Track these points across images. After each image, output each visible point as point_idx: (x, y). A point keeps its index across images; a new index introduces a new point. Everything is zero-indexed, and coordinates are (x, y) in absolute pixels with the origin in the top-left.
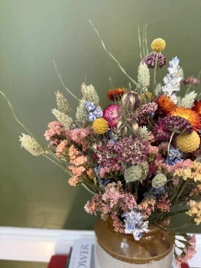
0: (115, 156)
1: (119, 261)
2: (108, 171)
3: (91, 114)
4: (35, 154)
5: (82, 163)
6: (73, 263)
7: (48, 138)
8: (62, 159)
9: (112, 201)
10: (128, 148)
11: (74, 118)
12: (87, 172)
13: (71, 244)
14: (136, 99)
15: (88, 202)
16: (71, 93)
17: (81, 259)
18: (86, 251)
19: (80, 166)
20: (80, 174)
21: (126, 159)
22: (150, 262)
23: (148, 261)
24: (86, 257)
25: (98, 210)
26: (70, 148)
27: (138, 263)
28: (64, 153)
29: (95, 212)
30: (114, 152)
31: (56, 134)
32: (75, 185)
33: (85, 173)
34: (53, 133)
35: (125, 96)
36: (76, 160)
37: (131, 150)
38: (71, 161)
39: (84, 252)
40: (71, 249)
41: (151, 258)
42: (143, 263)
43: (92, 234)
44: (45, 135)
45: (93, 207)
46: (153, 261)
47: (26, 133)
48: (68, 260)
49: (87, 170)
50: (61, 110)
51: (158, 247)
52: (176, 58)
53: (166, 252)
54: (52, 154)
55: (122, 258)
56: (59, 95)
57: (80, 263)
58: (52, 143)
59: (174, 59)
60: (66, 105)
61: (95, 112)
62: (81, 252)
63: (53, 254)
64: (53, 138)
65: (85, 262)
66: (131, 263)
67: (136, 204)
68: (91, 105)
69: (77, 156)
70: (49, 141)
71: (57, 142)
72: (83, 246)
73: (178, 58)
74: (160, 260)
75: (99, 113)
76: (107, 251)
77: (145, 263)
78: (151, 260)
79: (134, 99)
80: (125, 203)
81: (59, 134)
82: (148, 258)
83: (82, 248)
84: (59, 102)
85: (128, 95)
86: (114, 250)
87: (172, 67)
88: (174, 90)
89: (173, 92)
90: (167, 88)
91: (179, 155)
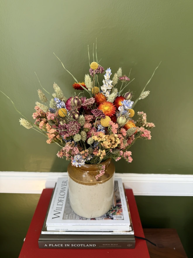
0: (66, 130)
1: (79, 184)
2: (68, 136)
3: (58, 104)
4: (28, 128)
5: (53, 132)
6: (57, 191)
7: (34, 118)
8: (43, 130)
9: (67, 150)
10: (71, 127)
11: (49, 106)
12: (57, 136)
13: (56, 181)
14: (78, 101)
15: (59, 152)
16: (46, 91)
17: (62, 189)
18: (65, 184)
19: (53, 133)
20: (52, 138)
21: (70, 132)
22: (97, 184)
23: (95, 184)
24: (65, 188)
25: (64, 156)
26: (47, 124)
27: (90, 185)
28: (44, 127)
29: (62, 157)
30: (66, 128)
31: (39, 116)
32: (50, 143)
33: (55, 137)
34: (37, 115)
35: (73, 99)
36: (50, 130)
37: (72, 128)
38: (48, 131)
39: (64, 185)
40: (56, 183)
41: (97, 182)
42: (92, 185)
43: (67, 174)
44: (32, 116)
45: (61, 154)
47: (23, 118)
48: (54, 190)
49: (56, 135)
50: (41, 103)
52: (109, 68)
53: (106, 179)
54: (37, 127)
55: (81, 182)
56: (39, 92)
57: (61, 191)
58: (37, 120)
60: (44, 98)
61: (60, 104)
62: (62, 185)
63: (44, 188)
64: (37, 118)
65: (65, 190)
66: (86, 185)
67: (79, 151)
68: (57, 100)
69: (51, 129)
70: (35, 120)
71: (40, 120)
72: (63, 181)
73: (110, 69)
75: (63, 104)
76: (73, 179)
77: (93, 185)
79: (77, 101)
80: (74, 151)
81: (41, 115)
82: (95, 182)
83: (63, 183)
84: (40, 96)
85: (74, 99)
87: (106, 75)
88: (108, 88)
89: (107, 90)
90: (104, 87)
91: (102, 128)
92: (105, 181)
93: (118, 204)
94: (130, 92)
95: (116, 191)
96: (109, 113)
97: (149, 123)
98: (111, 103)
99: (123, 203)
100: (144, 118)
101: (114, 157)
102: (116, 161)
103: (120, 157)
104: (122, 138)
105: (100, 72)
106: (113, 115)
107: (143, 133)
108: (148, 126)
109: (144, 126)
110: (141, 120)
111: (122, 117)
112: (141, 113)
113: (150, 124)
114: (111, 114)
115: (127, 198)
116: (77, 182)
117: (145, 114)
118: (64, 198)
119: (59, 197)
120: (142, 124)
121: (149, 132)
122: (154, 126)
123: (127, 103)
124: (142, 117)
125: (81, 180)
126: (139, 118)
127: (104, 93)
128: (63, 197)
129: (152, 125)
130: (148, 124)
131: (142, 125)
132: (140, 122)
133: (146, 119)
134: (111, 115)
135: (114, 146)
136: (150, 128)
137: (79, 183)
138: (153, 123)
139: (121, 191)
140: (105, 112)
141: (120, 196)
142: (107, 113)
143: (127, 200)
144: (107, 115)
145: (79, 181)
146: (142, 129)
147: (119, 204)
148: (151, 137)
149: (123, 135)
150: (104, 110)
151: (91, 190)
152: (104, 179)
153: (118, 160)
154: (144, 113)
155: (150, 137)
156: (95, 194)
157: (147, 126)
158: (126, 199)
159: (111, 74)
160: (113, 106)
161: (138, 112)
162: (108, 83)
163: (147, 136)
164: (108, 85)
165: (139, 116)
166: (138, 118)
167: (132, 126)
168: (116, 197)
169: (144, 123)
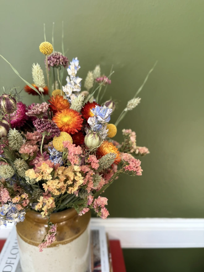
14: (7, 102)
22: (57, 245)
46: (59, 245)
51: (66, 233)
52: (76, 59)
55: (32, 243)
57: (13, 247)
59: (74, 59)
74: (67, 243)
78: (58, 244)
79: (5, 102)
80: (1, 197)
82: (55, 243)
86: (25, 236)
87: (70, 68)
88: (75, 90)
89: (73, 92)
90: (67, 87)
91: (57, 153)
92: (72, 240)
93: (96, 269)
94: (112, 100)
95: (95, 247)
96: (70, 127)
97: (140, 148)
98: (75, 112)
99: (104, 266)
100: (133, 139)
101: (77, 207)
102: (81, 215)
103: (87, 207)
104: (90, 173)
105: (61, 63)
106: (77, 131)
107: (128, 164)
108: (139, 152)
109: (132, 151)
110: (128, 142)
111: (93, 135)
112: (127, 131)
113: (142, 149)
114: (73, 129)
115: (110, 256)
116: (26, 241)
117: (134, 133)
118: (15, 258)
119: (9, 258)
120: (129, 148)
121: (139, 162)
122: (148, 152)
123: (101, 111)
124: (130, 138)
125: (32, 239)
126: (126, 140)
127: (67, 97)
128: (14, 256)
129: (145, 150)
130: (138, 149)
131: (130, 151)
132: (127, 145)
133: (135, 141)
134: (74, 131)
135: (70, 189)
136: (143, 155)
137: (30, 243)
138: (147, 147)
139: (103, 246)
140: (64, 126)
141: (100, 255)
142: (67, 127)
143: (111, 260)
144: (67, 131)
145: (29, 240)
146: (126, 156)
147: (98, 268)
148: (142, 170)
149: (93, 167)
150: (62, 122)
151: (48, 255)
152: (70, 237)
153: (84, 213)
154: (133, 131)
155: (140, 172)
156: (56, 260)
157: (137, 152)
158: (109, 259)
159: (80, 67)
160: (78, 117)
161: (124, 131)
162: (75, 81)
163: (135, 169)
164: (73, 84)
165: (125, 136)
166: (124, 140)
167: (111, 151)
168: (95, 256)
169: (132, 148)
